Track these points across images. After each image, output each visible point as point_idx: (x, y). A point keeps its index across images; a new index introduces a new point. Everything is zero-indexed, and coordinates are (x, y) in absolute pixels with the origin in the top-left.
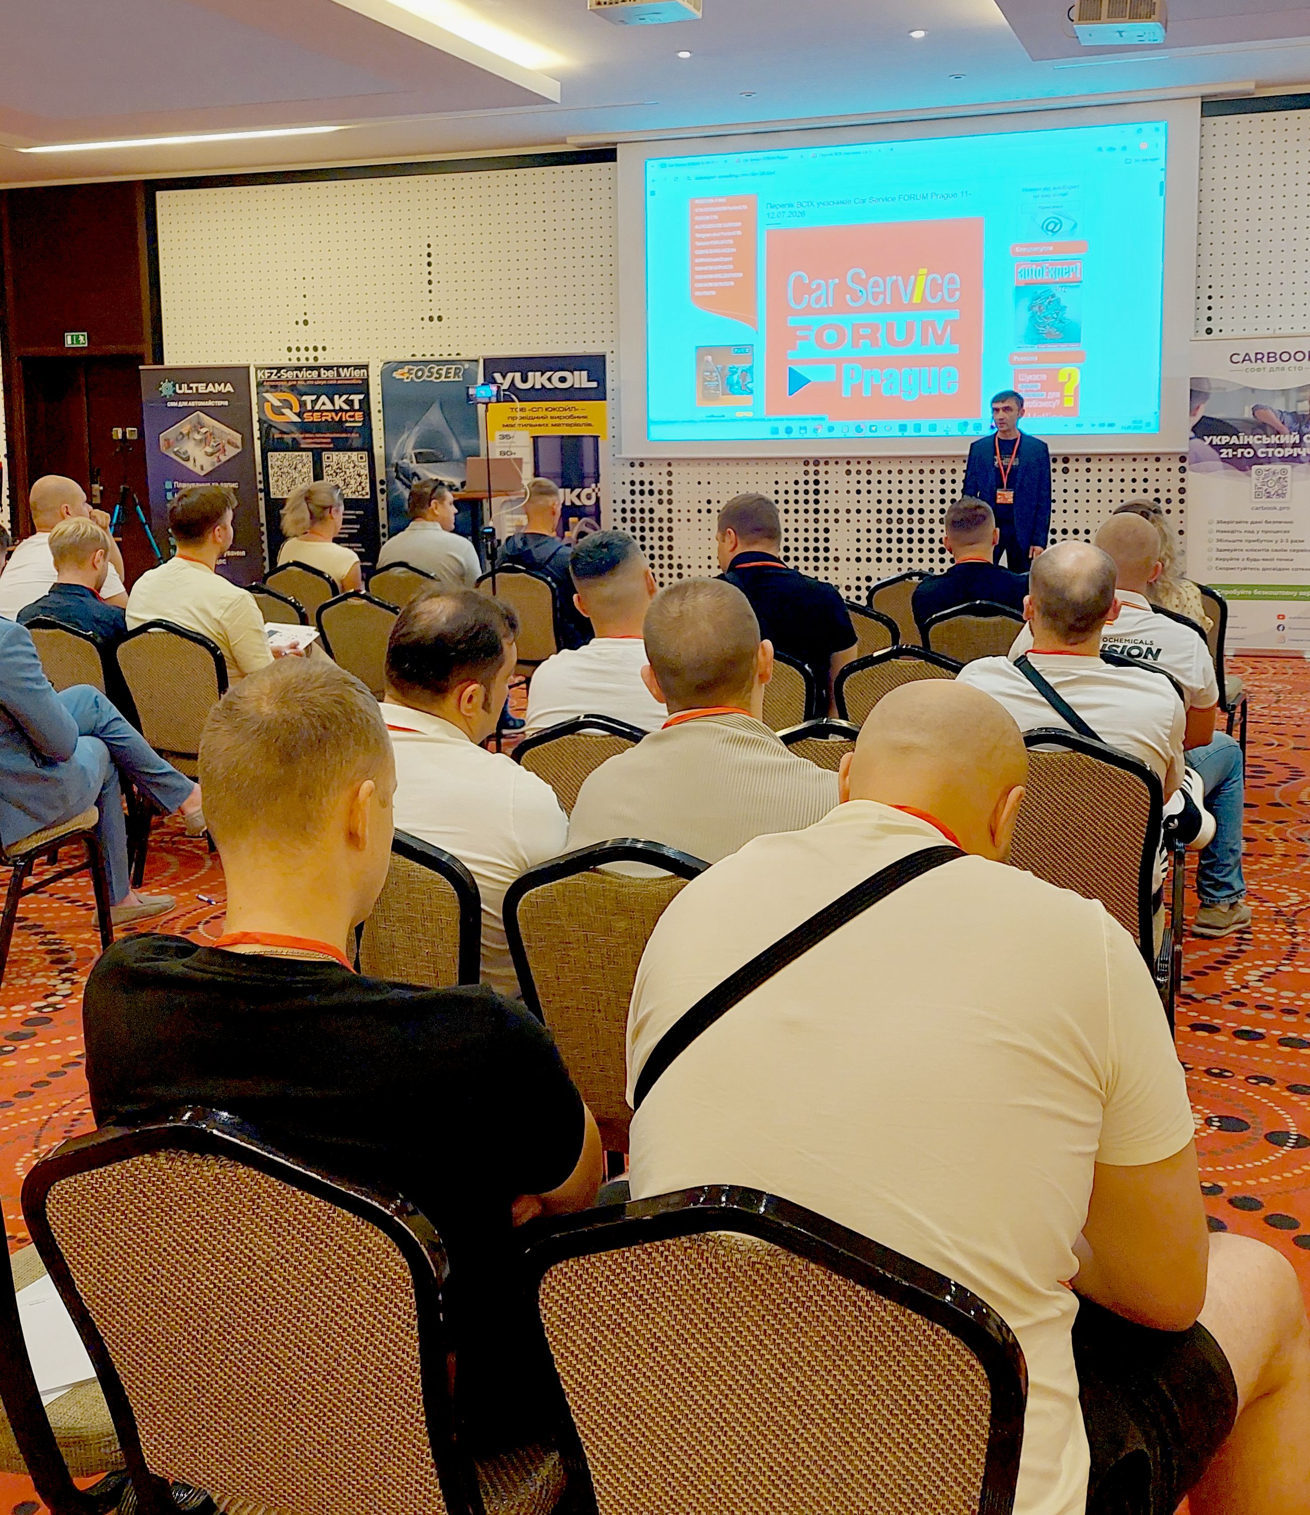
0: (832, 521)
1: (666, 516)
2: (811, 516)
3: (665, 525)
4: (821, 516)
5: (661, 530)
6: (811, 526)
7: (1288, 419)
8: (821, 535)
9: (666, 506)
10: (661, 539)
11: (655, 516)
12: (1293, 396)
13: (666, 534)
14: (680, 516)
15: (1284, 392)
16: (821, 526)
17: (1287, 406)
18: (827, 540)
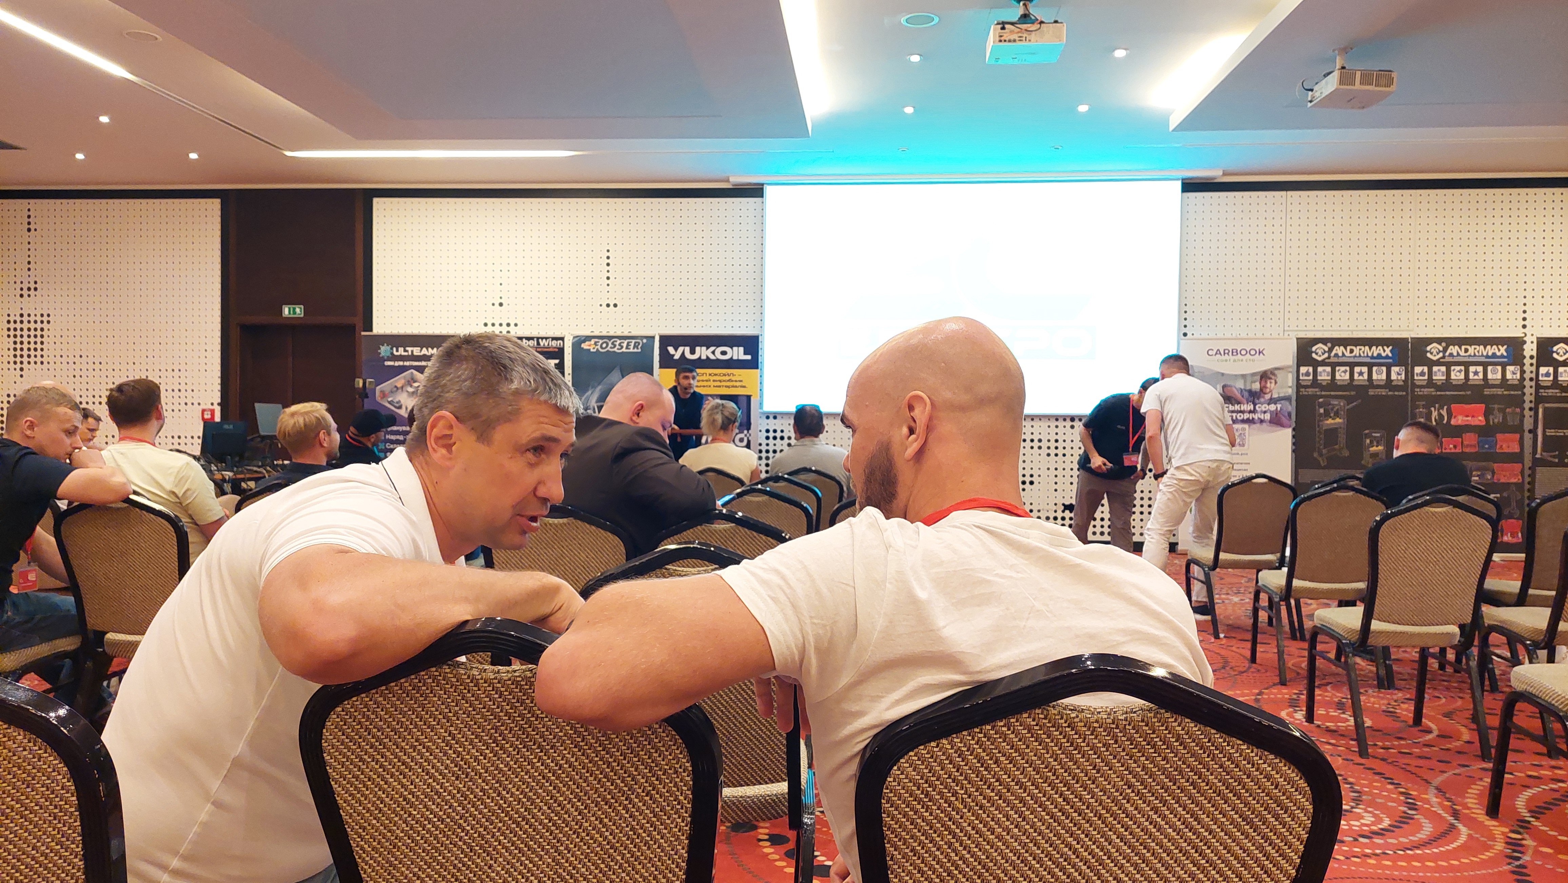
7: (1246, 394)
12: (1249, 379)
15: (1244, 376)
17: (1245, 385)
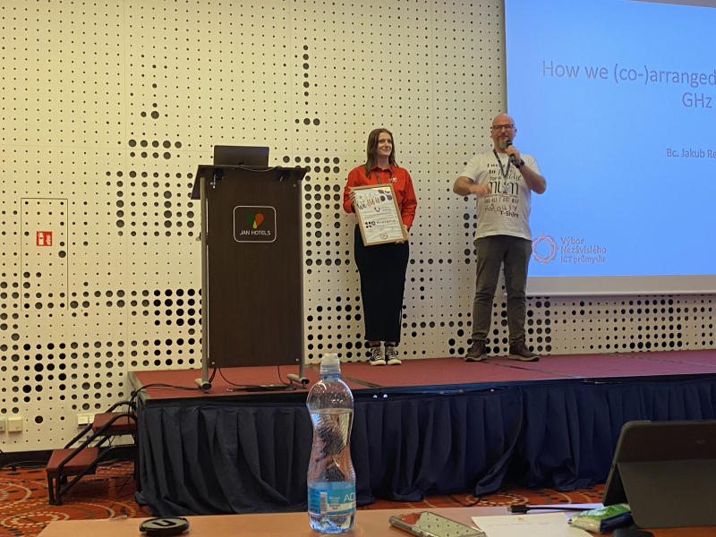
0: (683, 319)
1: (544, 318)
2: (667, 314)
3: (543, 326)
4: (675, 314)
5: (539, 331)
6: (667, 323)
8: (675, 331)
9: (543, 309)
10: (540, 340)
11: (534, 318)
13: (544, 335)
14: (556, 317)
16: (675, 323)
18: (679, 335)
